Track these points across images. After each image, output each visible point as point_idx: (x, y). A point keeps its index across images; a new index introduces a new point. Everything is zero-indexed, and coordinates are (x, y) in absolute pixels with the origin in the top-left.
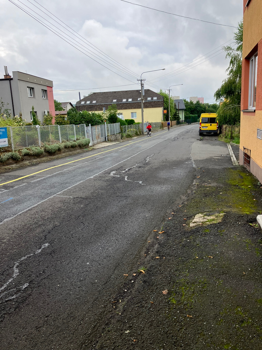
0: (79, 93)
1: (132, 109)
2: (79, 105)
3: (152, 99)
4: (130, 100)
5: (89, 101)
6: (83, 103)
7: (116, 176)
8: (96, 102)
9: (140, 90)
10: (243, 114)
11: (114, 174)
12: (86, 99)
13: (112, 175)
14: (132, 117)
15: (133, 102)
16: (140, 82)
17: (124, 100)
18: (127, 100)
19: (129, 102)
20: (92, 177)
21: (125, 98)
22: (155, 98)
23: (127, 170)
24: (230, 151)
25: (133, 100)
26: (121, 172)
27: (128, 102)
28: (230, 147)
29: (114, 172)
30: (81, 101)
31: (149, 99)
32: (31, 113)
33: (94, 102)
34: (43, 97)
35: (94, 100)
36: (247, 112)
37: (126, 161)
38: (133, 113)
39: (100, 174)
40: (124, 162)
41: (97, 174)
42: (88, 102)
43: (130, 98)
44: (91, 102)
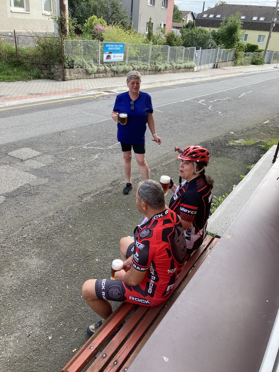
0: (204, 3)
1: (261, 30)
2: (200, 18)
4: (262, 19)
5: (212, 14)
6: (205, 16)
7: (203, 104)
8: (221, 16)
11: (202, 102)
12: (210, 11)
13: (200, 103)
14: (258, 42)
15: (265, 22)
17: (255, 18)
18: (258, 19)
19: (260, 22)
20: (183, 101)
21: (255, 16)
23: (216, 101)
25: (265, 20)
26: (209, 101)
27: (258, 22)
29: (203, 100)
30: (204, 13)
32: (147, 24)
33: (218, 16)
34: (162, 6)
35: (219, 14)
37: (219, 93)
38: (261, 36)
39: (190, 100)
40: (218, 93)
41: (188, 100)
42: (211, 16)
43: (262, 16)
44: (215, 17)
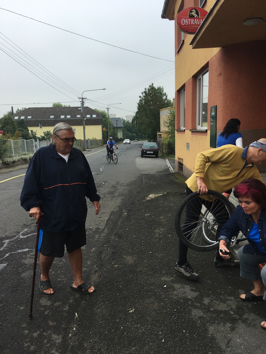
0: (12, 108)
3: (91, 116)
4: (68, 117)
5: (23, 116)
6: (16, 118)
8: (32, 117)
9: (80, 107)
10: (177, 133)
12: (19, 114)
15: (72, 119)
16: (81, 100)
17: (62, 117)
18: (66, 117)
19: (67, 119)
21: (62, 115)
22: (94, 116)
24: (167, 163)
25: (71, 117)
28: (167, 161)
30: (14, 116)
31: (88, 116)
33: (29, 117)
36: (179, 131)
42: (22, 118)
43: (69, 115)
44: (26, 118)
